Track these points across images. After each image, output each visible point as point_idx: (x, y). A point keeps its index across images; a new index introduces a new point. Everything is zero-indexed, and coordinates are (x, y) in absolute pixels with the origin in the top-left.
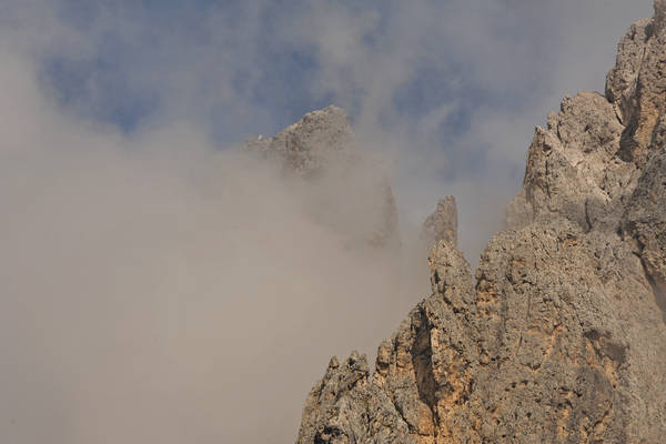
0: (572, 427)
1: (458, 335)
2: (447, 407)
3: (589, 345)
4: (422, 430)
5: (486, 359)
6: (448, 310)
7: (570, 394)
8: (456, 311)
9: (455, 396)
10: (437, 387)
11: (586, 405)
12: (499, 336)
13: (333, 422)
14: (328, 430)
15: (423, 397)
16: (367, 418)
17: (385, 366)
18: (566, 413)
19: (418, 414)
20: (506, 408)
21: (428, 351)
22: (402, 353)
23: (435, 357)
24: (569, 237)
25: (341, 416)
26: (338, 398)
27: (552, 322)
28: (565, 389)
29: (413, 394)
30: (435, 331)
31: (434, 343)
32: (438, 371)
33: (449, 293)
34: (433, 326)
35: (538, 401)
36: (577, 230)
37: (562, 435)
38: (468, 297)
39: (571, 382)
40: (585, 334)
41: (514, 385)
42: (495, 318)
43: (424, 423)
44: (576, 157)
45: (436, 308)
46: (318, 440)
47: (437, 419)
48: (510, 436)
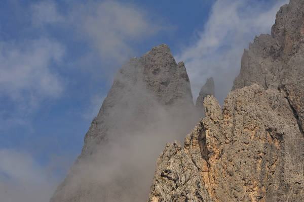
0: (263, 166)
1: (216, 133)
2: (213, 161)
3: (268, 134)
4: (203, 170)
5: (227, 141)
6: (212, 122)
7: (261, 154)
8: (215, 123)
9: (216, 156)
10: (209, 153)
11: (268, 157)
12: (233, 132)
13: (168, 168)
14: (166, 171)
15: (203, 157)
16: (182, 166)
17: (188, 145)
18: (260, 161)
19: (202, 163)
20: (237, 160)
21: (205, 139)
22: (194, 140)
23: (207, 141)
24: (259, 92)
25: (171, 166)
26: (170, 158)
27: (253, 125)
28: (259, 152)
29: (199, 156)
30: (207, 131)
31: (207, 136)
32: (209, 147)
33: (212, 116)
34: (206, 129)
35: (249, 157)
36: (262, 89)
37: (259, 169)
38: (219, 117)
39: (262, 149)
40: (267, 130)
41: (239, 151)
42: (231, 125)
43: (204, 167)
44: (260, 60)
45: (207, 122)
46: (162, 175)
47: (209, 165)
48: (238, 171)
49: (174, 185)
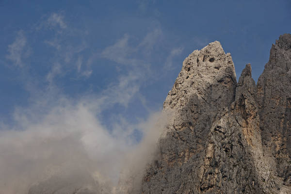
0: (284, 124)
1: (252, 101)
2: (250, 120)
3: (289, 102)
4: (244, 126)
5: (260, 107)
6: (249, 94)
7: (284, 115)
8: (252, 94)
9: (252, 117)
10: (247, 115)
11: (288, 118)
12: (264, 100)
13: (219, 125)
14: (218, 127)
15: (243, 118)
16: (228, 123)
17: (233, 109)
18: (283, 120)
19: (242, 122)
20: (266, 119)
21: (244, 105)
22: (237, 106)
23: (247, 107)
24: (282, 73)
25: (221, 123)
26: (220, 119)
27: (278, 96)
28: (282, 114)
29: (240, 117)
30: (246, 100)
31: (246, 103)
32: (247, 111)
33: (249, 90)
34: (245, 99)
35: (275, 117)
36: (285, 71)
37: (282, 126)
38: (255, 90)
39: (284, 112)
40: (287, 99)
41: (268, 113)
42: (263, 96)
43: (244, 124)
44: (283, 52)
45: (246, 94)
46: (215, 130)
47: (247, 123)
48: (267, 127)
49: (223, 136)
